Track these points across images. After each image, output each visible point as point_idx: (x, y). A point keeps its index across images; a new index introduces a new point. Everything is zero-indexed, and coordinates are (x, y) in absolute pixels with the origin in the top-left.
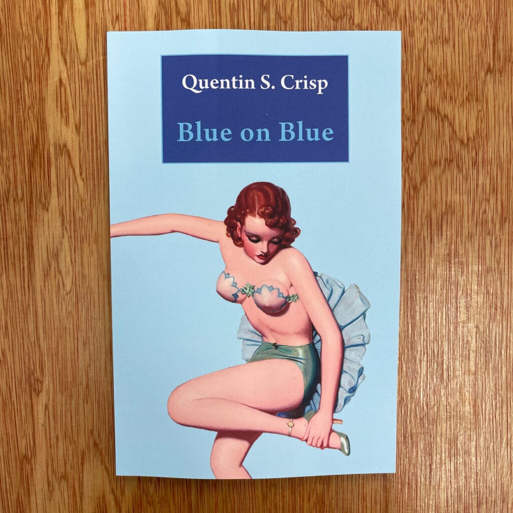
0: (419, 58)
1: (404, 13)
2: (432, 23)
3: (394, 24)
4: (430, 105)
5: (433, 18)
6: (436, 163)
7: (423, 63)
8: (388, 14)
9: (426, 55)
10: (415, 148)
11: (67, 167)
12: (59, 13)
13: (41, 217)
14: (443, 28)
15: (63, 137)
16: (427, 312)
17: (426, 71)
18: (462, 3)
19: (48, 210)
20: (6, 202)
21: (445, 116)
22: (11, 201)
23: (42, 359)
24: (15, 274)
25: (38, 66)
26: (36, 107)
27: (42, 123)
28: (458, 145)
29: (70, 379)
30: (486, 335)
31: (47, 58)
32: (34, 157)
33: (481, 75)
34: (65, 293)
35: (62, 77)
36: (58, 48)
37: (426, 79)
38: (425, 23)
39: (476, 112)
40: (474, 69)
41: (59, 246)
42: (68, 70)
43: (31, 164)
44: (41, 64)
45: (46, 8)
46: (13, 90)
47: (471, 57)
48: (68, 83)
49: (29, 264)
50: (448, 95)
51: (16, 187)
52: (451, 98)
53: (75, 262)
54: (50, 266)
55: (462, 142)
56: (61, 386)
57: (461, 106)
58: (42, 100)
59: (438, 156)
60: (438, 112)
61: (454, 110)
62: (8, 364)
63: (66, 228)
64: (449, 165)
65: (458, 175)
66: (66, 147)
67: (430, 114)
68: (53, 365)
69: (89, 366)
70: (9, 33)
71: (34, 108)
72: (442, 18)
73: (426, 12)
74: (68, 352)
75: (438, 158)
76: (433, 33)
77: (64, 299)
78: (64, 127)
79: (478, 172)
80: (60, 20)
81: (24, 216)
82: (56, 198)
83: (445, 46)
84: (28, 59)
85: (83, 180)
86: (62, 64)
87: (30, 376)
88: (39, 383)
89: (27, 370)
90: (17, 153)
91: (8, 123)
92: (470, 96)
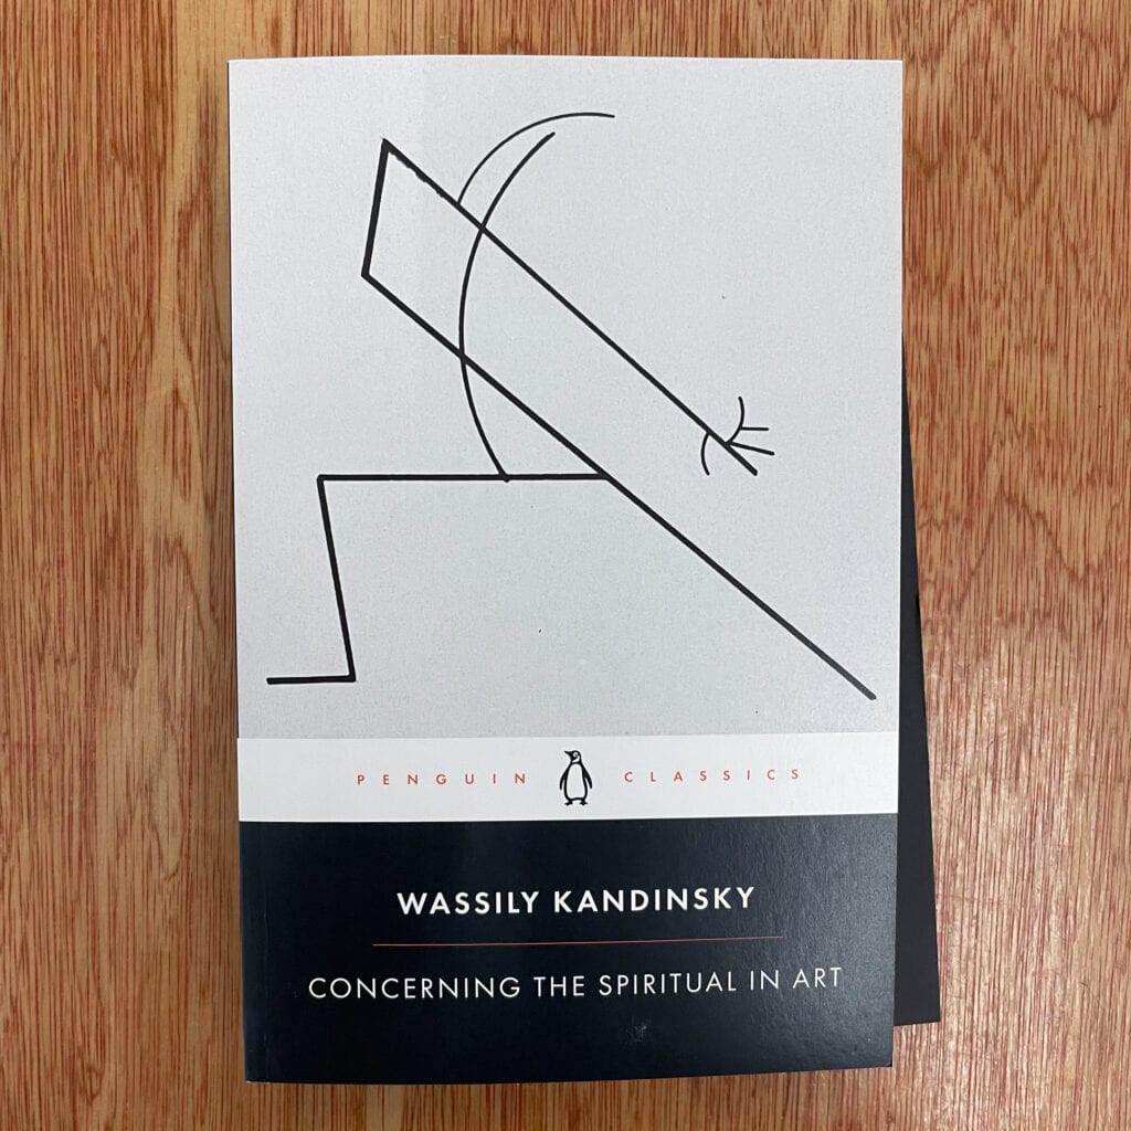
0: (989, 383)
1: (960, 282)
2: (1021, 306)
3: (936, 302)
4: (1007, 488)
5: (1023, 295)
6: (1013, 618)
7: (995, 395)
8: (924, 283)
9: (1003, 377)
10: (969, 583)
11: (180, 590)
12: (179, 241)
13: (117, 702)
14: (1044, 320)
15: (175, 525)
16: (976, 945)
17: (1002, 413)
18: (1087, 266)
19: (132, 686)
20: (37, 664)
21: (1038, 514)
22: (49, 660)
23: (103, 1024)
24: (51, 826)
25: (126, 358)
26: (116, 450)
27: (128, 488)
28: (1063, 578)
29: (165, 1068)
30: (1105, 1001)
31: (146, 342)
32: (106, 563)
33: (1121, 428)
34: (162, 875)
35: (180, 384)
36: (174, 320)
37: (1001, 429)
38: (1004, 305)
39: (1107, 510)
40: (1109, 412)
41: (154, 771)
42: (193, 372)
43: (100, 580)
44: (133, 352)
45: (151, 228)
46: (65, 412)
47: (1102, 385)
48: (192, 402)
49: (84, 805)
50: (1048, 468)
51: (62, 630)
52: (1055, 476)
53: (190, 805)
54: (132, 813)
55: (1073, 574)
56: (144, 1083)
57: (1074, 494)
58: (131, 436)
59: (1019, 603)
60: (1025, 505)
61: (1058, 502)
62: (23, 1028)
63: (172, 727)
64: (1042, 624)
65: (1060, 646)
66: (180, 545)
67: (1006, 508)
68: (127, 1037)
69: (210, 1041)
70: (64, 280)
71: (111, 454)
72: (1043, 299)
73: (1009, 280)
74: (164, 1007)
75: (1019, 607)
76: (1022, 330)
77: (161, 888)
78: (178, 501)
79: (1104, 642)
80: (182, 256)
81: (78, 697)
82: (153, 659)
83: (1046, 358)
84: (104, 341)
85: (216, 621)
86: (181, 358)
87: (72, 1059)
88: (94, 1075)
89: (66, 1045)
90: (68, 551)
91: (52, 485)
92: (1096, 473)
